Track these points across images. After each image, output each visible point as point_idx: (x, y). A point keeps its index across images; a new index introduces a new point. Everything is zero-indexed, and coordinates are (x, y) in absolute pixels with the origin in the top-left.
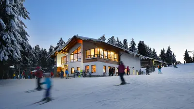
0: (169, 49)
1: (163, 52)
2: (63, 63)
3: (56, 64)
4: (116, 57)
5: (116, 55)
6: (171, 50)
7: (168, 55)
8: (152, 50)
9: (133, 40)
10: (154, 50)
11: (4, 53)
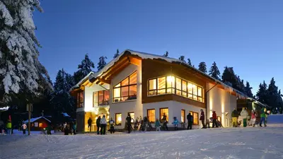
0: (273, 82)
1: (262, 87)
2: (96, 105)
3: (83, 107)
4: (200, 94)
5: (200, 90)
6: (276, 85)
7: (271, 93)
8: (245, 84)
9: (215, 64)
10: (248, 84)
11: (11, 76)
